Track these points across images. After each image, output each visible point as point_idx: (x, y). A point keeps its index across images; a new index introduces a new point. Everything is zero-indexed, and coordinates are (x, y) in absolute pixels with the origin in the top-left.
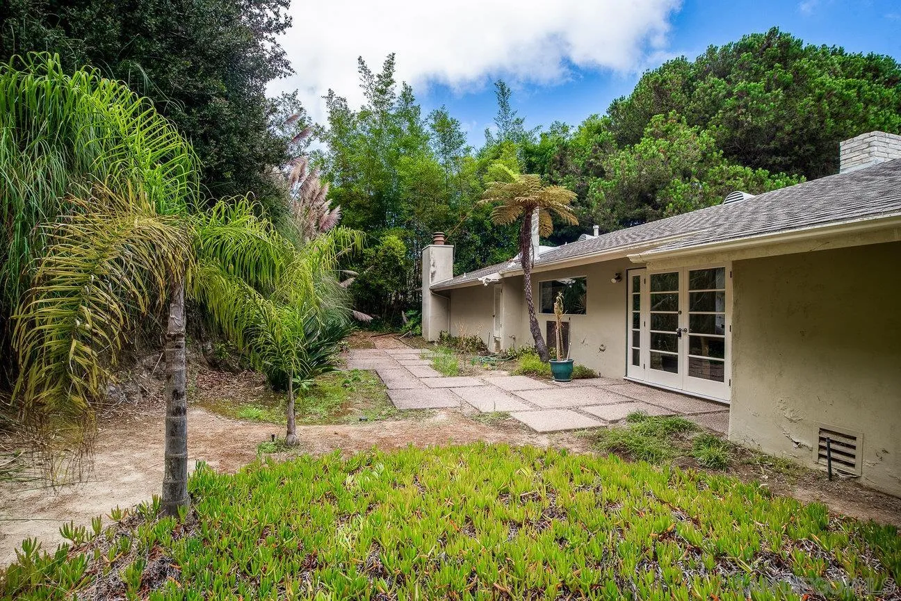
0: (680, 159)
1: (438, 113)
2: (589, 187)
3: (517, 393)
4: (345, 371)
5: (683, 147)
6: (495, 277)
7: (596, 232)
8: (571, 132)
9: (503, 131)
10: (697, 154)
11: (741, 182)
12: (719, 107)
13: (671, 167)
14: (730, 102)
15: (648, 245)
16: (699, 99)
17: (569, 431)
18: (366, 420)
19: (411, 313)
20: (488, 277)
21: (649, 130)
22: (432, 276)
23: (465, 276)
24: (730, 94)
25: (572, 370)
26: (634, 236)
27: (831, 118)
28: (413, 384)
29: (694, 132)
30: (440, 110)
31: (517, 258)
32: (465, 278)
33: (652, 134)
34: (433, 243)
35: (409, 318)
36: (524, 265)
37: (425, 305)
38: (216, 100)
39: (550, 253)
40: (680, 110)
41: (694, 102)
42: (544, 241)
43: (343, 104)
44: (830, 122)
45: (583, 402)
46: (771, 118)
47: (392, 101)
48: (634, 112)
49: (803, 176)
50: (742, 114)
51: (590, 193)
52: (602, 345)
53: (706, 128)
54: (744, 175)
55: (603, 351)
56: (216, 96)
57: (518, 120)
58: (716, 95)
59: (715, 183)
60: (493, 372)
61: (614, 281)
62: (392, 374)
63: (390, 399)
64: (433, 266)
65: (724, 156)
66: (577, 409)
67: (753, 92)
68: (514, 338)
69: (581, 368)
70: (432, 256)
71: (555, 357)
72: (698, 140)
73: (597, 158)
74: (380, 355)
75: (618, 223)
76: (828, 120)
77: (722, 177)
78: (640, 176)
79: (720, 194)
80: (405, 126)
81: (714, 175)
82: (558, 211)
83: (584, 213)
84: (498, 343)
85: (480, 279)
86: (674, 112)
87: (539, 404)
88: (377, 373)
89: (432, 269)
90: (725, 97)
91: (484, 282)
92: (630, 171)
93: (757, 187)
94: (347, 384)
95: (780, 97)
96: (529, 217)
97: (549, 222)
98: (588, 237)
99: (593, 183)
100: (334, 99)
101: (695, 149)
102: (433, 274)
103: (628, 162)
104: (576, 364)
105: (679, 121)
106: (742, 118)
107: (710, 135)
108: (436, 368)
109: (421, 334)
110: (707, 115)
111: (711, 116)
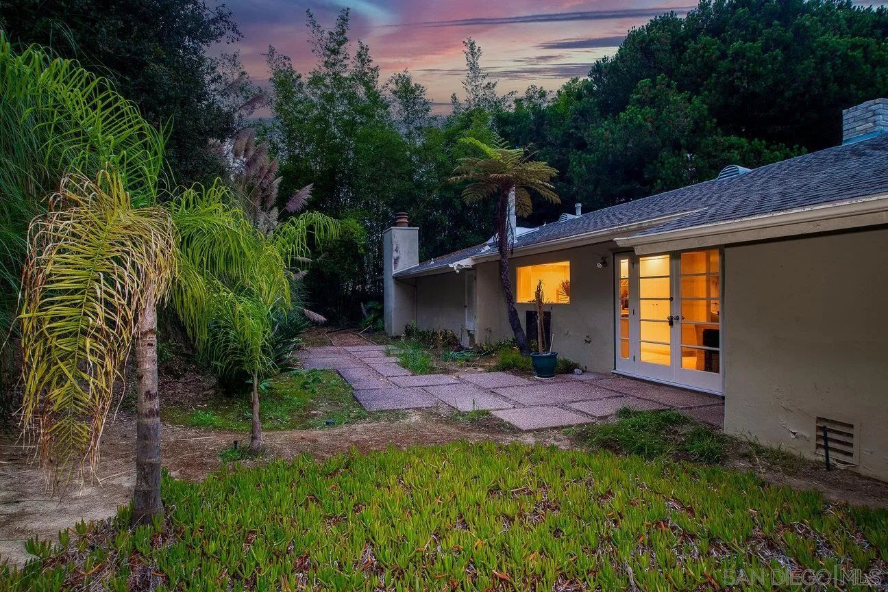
0: (670, 129)
1: (400, 77)
2: (569, 161)
3: (497, 391)
4: (303, 372)
5: (672, 115)
6: (467, 262)
7: (579, 212)
8: (549, 97)
9: (473, 97)
10: (687, 122)
11: (736, 154)
12: (712, 69)
13: (660, 138)
14: (724, 64)
15: (636, 226)
16: (690, 61)
17: (556, 428)
18: (334, 423)
19: (371, 304)
20: (460, 262)
21: (635, 97)
22: (395, 263)
23: (432, 263)
24: (724, 56)
25: (556, 364)
26: (620, 216)
27: (834, 82)
28: (381, 383)
29: (685, 98)
30: (402, 73)
31: (491, 241)
32: (432, 264)
33: (638, 100)
34: (396, 225)
35: (369, 311)
36: (501, 250)
37: (388, 296)
38: (154, 66)
39: (528, 235)
40: (670, 73)
41: (686, 65)
42: (521, 222)
43: (287, 63)
44: (834, 87)
45: (569, 398)
46: (770, 82)
47: (346, 62)
48: (618, 75)
49: (804, 148)
50: (737, 78)
51: (570, 167)
52: (588, 337)
53: (698, 93)
54: (740, 147)
55: (589, 342)
56: (153, 62)
57: (489, 84)
58: (709, 57)
59: (709, 155)
60: (468, 368)
61: (599, 265)
62: (355, 373)
63: (357, 400)
64: (396, 251)
65: (718, 124)
66: (563, 406)
67: (748, 54)
68: (490, 331)
69: (565, 362)
70: (395, 240)
71: (537, 351)
72: (690, 107)
73: (577, 128)
74: (339, 353)
75: (602, 200)
76: (831, 84)
77: (716, 150)
78: (626, 149)
79: (714, 168)
80: (361, 91)
81: (707, 146)
82: (538, 190)
83: (565, 190)
84: (471, 336)
85: (451, 265)
86: (662, 77)
87: (522, 401)
88: (338, 372)
89: (395, 255)
90: (719, 58)
91: (455, 269)
92: (614, 143)
93: (754, 160)
94: (306, 386)
95: (780, 58)
96: (506, 197)
97: (528, 201)
98: (570, 217)
99: (573, 156)
100: (275, 57)
101: (687, 118)
102: (397, 260)
103: (612, 133)
104: (560, 357)
105: (668, 86)
106: (737, 83)
107: (703, 102)
108: (404, 365)
109: (383, 329)
110: (699, 79)
111: (703, 80)
